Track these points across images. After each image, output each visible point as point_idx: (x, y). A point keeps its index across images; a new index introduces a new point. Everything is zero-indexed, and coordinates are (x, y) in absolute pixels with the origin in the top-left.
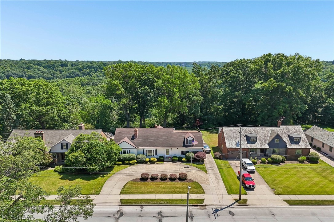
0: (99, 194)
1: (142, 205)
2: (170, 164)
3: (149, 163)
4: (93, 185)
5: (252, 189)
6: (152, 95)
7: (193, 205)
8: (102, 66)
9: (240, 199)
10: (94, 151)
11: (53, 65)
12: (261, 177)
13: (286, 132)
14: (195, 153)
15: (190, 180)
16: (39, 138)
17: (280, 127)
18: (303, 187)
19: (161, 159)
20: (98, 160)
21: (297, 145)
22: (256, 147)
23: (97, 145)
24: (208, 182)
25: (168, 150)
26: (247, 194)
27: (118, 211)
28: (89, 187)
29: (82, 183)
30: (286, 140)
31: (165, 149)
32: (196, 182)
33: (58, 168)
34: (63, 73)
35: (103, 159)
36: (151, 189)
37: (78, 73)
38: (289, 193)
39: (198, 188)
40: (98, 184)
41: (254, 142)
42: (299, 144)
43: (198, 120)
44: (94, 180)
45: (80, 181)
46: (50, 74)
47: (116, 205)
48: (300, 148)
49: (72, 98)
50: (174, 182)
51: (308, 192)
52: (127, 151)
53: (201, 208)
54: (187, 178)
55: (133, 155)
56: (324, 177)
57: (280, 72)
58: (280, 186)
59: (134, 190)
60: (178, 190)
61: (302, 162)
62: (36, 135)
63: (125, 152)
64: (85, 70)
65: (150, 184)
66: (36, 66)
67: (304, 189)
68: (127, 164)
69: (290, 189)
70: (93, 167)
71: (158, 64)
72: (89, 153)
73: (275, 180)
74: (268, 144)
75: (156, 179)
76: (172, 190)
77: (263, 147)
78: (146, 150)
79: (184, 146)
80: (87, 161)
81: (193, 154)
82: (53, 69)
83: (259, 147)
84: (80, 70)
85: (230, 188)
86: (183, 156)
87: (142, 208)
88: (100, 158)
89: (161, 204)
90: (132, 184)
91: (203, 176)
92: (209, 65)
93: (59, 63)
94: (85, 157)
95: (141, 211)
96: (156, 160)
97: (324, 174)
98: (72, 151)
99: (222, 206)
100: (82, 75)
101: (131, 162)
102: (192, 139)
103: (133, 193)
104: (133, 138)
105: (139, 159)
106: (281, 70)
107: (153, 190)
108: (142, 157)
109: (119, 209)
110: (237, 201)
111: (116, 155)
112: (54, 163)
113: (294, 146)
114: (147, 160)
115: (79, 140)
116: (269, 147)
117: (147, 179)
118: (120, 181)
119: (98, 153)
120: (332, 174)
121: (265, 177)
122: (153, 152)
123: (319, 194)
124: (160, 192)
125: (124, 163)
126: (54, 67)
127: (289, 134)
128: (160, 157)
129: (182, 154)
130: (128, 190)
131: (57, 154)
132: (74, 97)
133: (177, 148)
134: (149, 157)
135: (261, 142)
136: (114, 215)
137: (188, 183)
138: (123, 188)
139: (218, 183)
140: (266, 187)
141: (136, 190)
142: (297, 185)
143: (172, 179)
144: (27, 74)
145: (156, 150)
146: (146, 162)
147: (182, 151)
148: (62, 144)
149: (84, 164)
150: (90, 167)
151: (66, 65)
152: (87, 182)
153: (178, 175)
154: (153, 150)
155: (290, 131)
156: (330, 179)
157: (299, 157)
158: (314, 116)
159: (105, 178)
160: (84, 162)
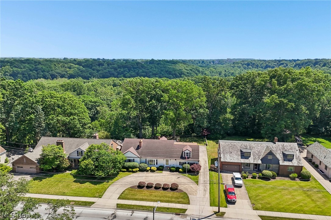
0: (101, 198)
1: (133, 211)
2: (168, 173)
3: (149, 171)
4: (98, 189)
5: (233, 203)
6: (159, 108)
7: (176, 214)
8: (135, 65)
9: (219, 212)
10: (101, 160)
11: (91, 64)
12: (247, 192)
13: (281, 149)
14: (191, 164)
15: (181, 190)
16: (60, 146)
17: (275, 144)
18: (283, 205)
19: (161, 169)
20: (104, 168)
21: (290, 162)
22: (249, 162)
23: (104, 155)
24: (195, 194)
25: (167, 161)
26: (227, 207)
27: (112, 214)
28: (94, 191)
29: (90, 186)
30: (280, 156)
31: (165, 160)
32: (185, 193)
33: (74, 171)
34: (100, 72)
35: (108, 167)
36: (145, 196)
37: (113, 72)
38: (267, 209)
39: (186, 199)
40: (102, 189)
41: (247, 158)
42: (292, 161)
43: (205, 130)
44: (100, 185)
45: (89, 185)
46: (88, 73)
47: (113, 209)
48: (292, 165)
49: (102, 100)
50: (166, 191)
51: (285, 210)
52: (132, 160)
53: (182, 217)
54: (178, 188)
55: (136, 164)
56: (308, 196)
57: (283, 88)
58: (261, 202)
59: (130, 196)
60: (167, 199)
61: (293, 179)
62: (58, 143)
63: (130, 161)
64: (119, 69)
65: (145, 191)
66: (77, 66)
67: (282, 206)
68: (130, 172)
69: (270, 206)
70: (99, 173)
71: (190, 62)
72: (97, 161)
73: (259, 196)
74: (261, 160)
75: (152, 187)
76: (162, 199)
77: (255, 163)
78: (148, 160)
79: (182, 158)
80: (95, 168)
81: (189, 166)
82: (91, 69)
83: (252, 162)
84: (115, 69)
85: (214, 200)
86: (181, 166)
87: (133, 213)
88: (106, 166)
89: (149, 210)
90: (130, 190)
91: (193, 187)
92: (243, 63)
93: (97, 63)
94: (94, 165)
95: (131, 215)
96: (156, 169)
97: (309, 193)
98: (84, 159)
99: (200, 217)
100: (117, 74)
101: (134, 170)
102: (189, 152)
103: (128, 199)
104: (138, 148)
105: (141, 167)
106: (285, 86)
107: (146, 198)
108: (143, 166)
109: (113, 212)
110: (216, 213)
111: (120, 164)
112: (71, 167)
113: (287, 163)
114: (148, 168)
115: (90, 150)
116: (261, 163)
117: (144, 187)
118: (120, 187)
119: (104, 162)
120: (317, 194)
121: (250, 192)
122: (154, 162)
123: (296, 212)
124: (151, 200)
125: (128, 171)
126: (92, 67)
127: (284, 150)
128: (160, 166)
129: (180, 165)
130: (125, 196)
131: (74, 160)
132: (104, 99)
133: (176, 160)
134: (151, 166)
135: (254, 157)
136: (108, 217)
137: (178, 193)
138: (122, 194)
139: (205, 195)
140: (248, 202)
141: (132, 196)
142: (277, 202)
143: (165, 189)
144: (68, 73)
145: (157, 160)
146: (147, 171)
147: (180, 162)
148: (78, 151)
149: (93, 170)
150: (97, 174)
151: (103, 65)
152: (94, 186)
153: (170, 184)
154: (154, 160)
155: (285, 148)
156: (313, 198)
157: (291, 174)
158: (326, 129)
159: (109, 183)
160: (93, 169)
